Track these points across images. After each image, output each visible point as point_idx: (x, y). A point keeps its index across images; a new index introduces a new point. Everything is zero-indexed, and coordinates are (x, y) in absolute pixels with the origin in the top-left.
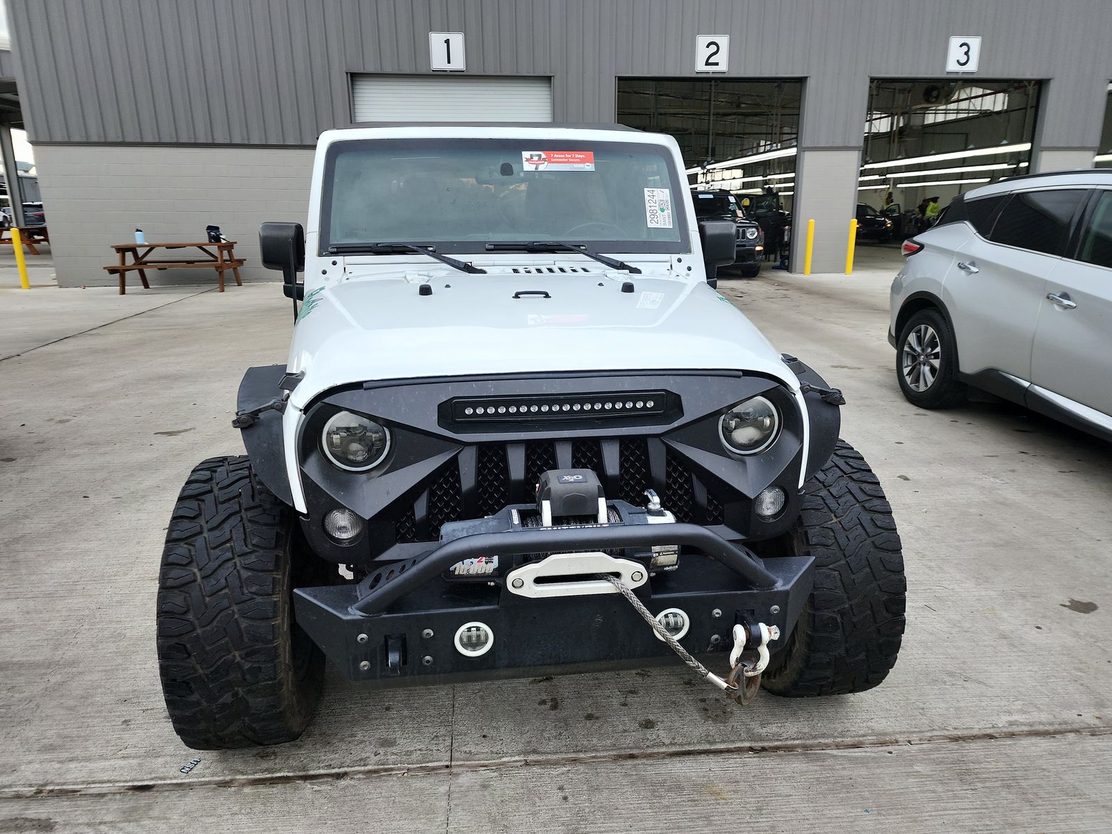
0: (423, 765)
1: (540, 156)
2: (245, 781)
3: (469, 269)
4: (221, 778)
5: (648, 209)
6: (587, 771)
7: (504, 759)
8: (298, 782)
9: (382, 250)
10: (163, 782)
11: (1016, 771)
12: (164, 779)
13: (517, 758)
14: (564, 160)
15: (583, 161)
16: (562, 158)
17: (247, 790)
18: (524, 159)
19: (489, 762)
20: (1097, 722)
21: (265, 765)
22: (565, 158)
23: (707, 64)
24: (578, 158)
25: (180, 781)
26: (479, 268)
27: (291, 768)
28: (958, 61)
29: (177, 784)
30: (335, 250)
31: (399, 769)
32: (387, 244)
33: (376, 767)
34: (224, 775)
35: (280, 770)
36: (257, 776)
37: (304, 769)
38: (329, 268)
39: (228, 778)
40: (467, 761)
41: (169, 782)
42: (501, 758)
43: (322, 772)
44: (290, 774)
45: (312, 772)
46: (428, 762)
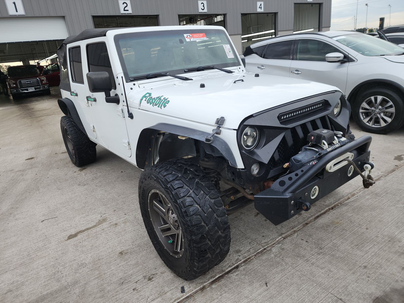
0: (257, 252)
1: (190, 36)
2: (209, 284)
3: (186, 79)
4: (199, 288)
5: (226, 52)
6: (302, 232)
7: (277, 240)
8: (226, 276)
9: (151, 76)
10: (180, 300)
11: (384, 190)
12: (179, 298)
13: (280, 238)
14: (197, 37)
15: (203, 37)
16: (196, 36)
17: (214, 286)
18: (185, 37)
19: (274, 242)
20: (382, 173)
21: (209, 277)
22: (197, 36)
23: (124, 10)
24: (201, 36)
25: (186, 296)
26: (190, 78)
27: (219, 273)
28: (202, 9)
29: (186, 298)
30: (133, 79)
31: (252, 257)
32: (153, 74)
33: (244, 259)
34: (199, 286)
35: (216, 275)
36: (211, 281)
37: (223, 271)
38: (133, 87)
39: (202, 286)
40: (268, 245)
41: (182, 299)
42: (276, 240)
43: (229, 269)
44: (221, 275)
45: (227, 271)
46: (258, 250)
